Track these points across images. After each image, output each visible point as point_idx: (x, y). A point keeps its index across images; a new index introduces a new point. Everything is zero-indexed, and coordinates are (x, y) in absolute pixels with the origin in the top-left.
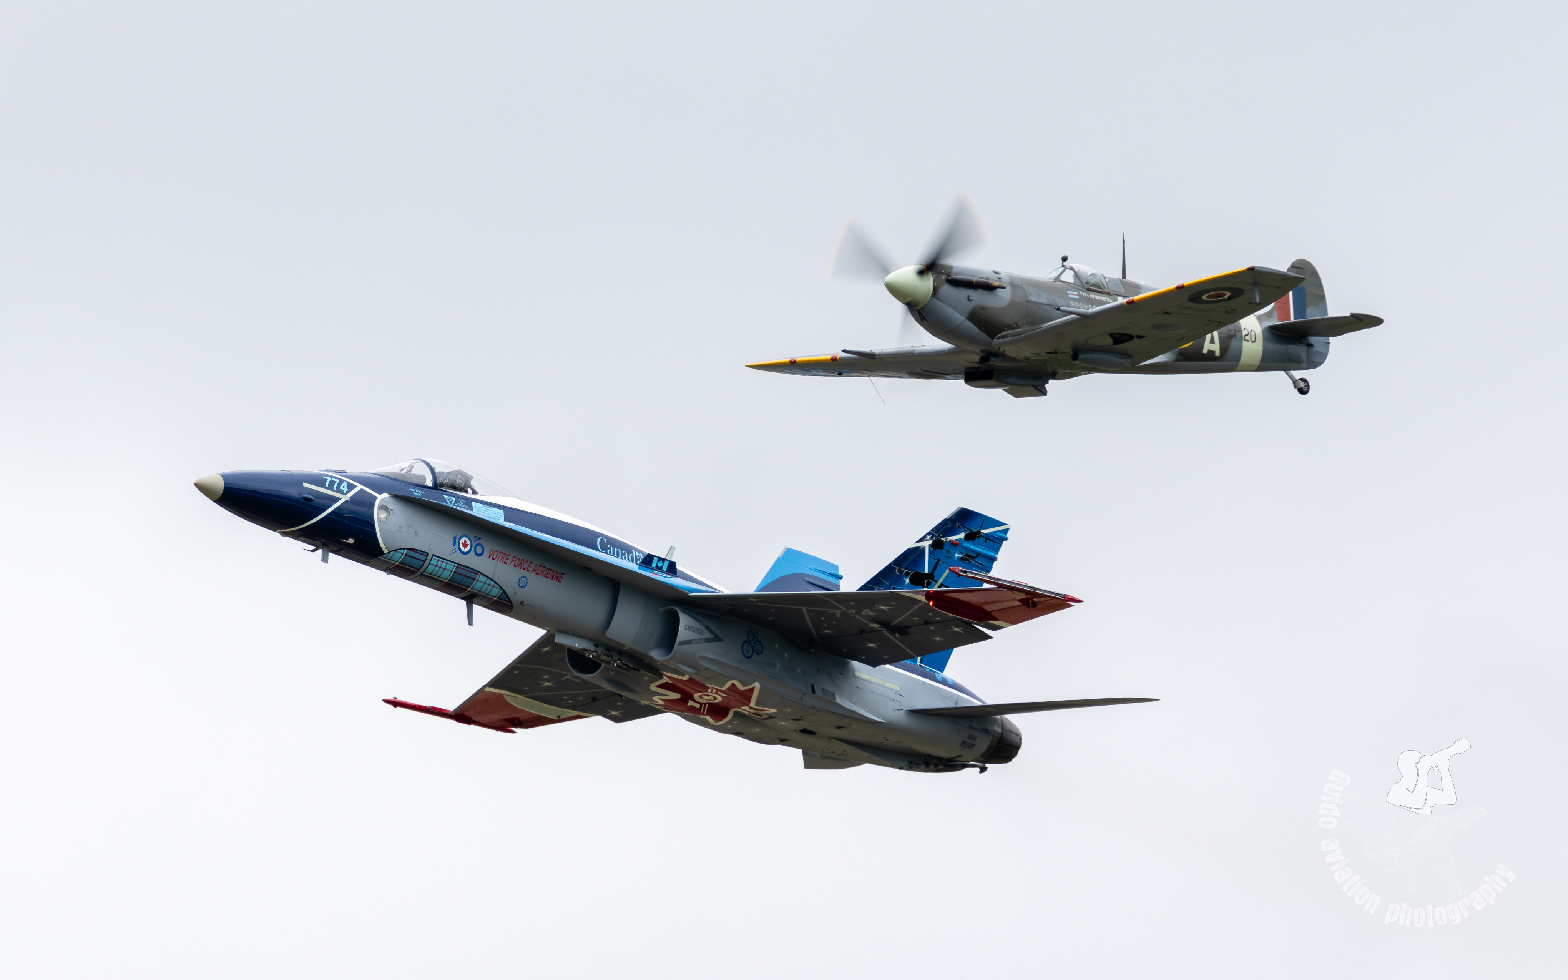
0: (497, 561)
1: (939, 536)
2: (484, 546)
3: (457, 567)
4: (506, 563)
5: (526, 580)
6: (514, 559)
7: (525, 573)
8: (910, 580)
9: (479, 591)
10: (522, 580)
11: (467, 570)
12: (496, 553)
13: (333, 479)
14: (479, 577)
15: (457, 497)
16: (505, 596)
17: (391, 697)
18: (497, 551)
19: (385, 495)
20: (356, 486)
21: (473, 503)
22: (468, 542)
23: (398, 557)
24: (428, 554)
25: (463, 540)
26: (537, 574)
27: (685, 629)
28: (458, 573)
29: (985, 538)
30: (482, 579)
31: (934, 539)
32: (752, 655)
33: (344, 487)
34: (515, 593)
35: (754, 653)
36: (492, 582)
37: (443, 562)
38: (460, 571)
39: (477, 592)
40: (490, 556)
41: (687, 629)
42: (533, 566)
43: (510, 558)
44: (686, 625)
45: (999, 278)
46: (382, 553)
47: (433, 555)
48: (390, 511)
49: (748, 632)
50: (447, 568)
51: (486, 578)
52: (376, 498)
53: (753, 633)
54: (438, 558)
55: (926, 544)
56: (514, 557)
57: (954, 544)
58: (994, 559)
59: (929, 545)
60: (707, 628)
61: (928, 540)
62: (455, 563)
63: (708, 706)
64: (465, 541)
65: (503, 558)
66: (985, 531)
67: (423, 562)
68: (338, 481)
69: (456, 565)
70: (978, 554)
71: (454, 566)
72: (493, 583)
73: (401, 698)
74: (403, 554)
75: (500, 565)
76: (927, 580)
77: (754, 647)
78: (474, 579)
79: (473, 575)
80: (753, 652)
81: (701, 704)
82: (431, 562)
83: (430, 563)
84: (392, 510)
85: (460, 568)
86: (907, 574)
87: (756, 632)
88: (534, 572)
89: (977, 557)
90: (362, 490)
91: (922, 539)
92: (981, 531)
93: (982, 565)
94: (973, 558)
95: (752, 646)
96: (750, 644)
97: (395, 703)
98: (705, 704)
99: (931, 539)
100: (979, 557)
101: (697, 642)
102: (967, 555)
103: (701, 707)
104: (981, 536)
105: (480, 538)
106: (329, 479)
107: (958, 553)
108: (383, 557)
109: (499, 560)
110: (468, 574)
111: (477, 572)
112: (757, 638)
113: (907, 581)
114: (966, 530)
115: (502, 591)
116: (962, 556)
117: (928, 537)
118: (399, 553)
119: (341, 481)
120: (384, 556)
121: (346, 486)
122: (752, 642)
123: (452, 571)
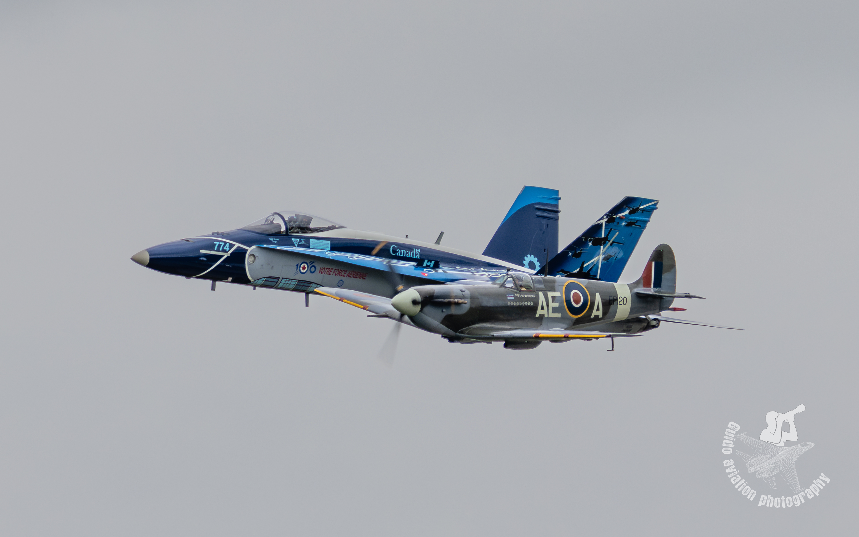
0: (324, 274)
1: (612, 215)
2: (315, 267)
3: (298, 282)
4: (330, 274)
6: (336, 271)
8: (592, 243)
10: (340, 283)
13: (221, 243)
15: (300, 238)
18: (324, 268)
19: (254, 247)
20: (235, 245)
21: (311, 240)
22: (306, 266)
23: (260, 282)
24: (279, 278)
25: (302, 266)
26: (350, 277)
28: (298, 285)
29: (642, 211)
31: (609, 217)
33: (226, 247)
37: (289, 281)
38: (300, 284)
40: (320, 272)
42: (347, 273)
43: (333, 271)
45: (464, 295)
46: (249, 280)
47: (283, 278)
50: (291, 283)
52: (247, 250)
54: (286, 279)
55: (603, 222)
56: (336, 269)
57: (622, 218)
58: (647, 222)
59: (605, 221)
61: (605, 219)
64: (304, 266)
65: (328, 271)
66: (642, 207)
67: (277, 281)
68: (223, 244)
70: (637, 221)
71: (296, 282)
74: (263, 279)
75: (327, 276)
76: (603, 241)
79: (308, 285)
83: (280, 283)
84: (257, 256)
85: (300, 282)
86: (590, 241)
88: (347, 276)
89: (637, 222)
90: (238, 247)
91: (602, 218)
92: (640, 207)
93: (640, 226)
94: (634, 223)
99: (607, 217)
100: (638, 222)
102: (630, 223)
104: (640, 210)
105: (314, 262)
106: (218, 243)
107: (624, 222)
109: (326, 273)
110: (305, 284)
111: (311, 283)
113: (590, 244)
114: (630, 209)
116: (627, 223)
117: (605, 217)
118: (261, 279)
119: (226, 243)
120: (251, 283)
121: (228, 247)
123: (295, 284)
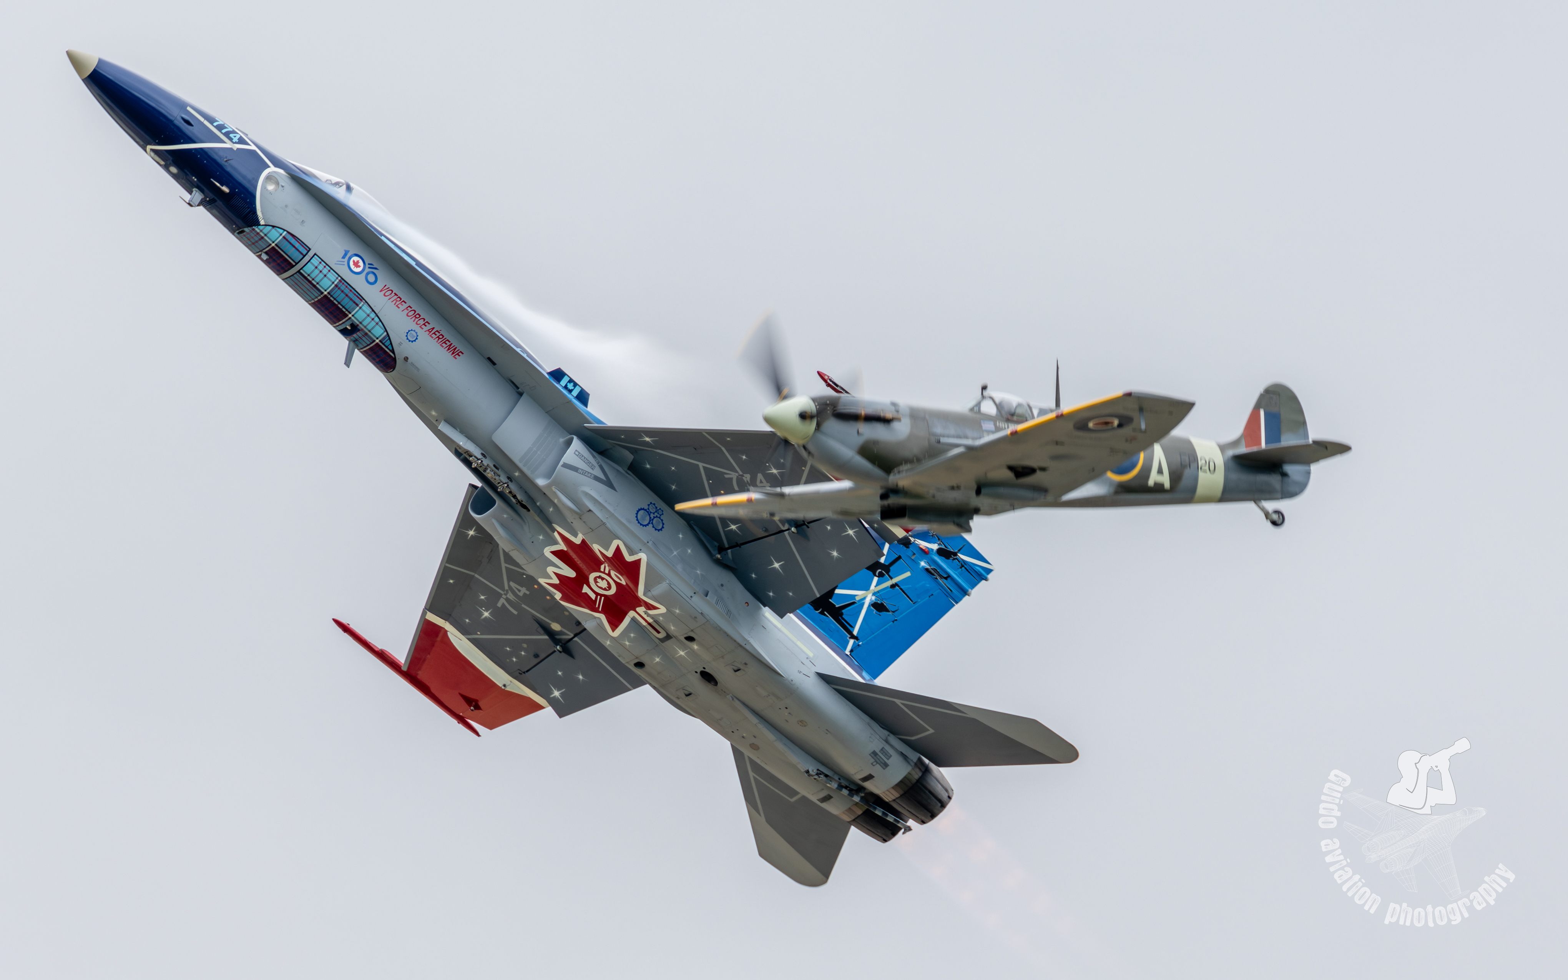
0: (390, 299)
2: (377, 275)
3: (340, 281)
4: (401, 307)
5: (416, 335)
6: (409, 308)
7: (417, 328)
9: (361, 323)
10: (411, 333)
11: (351, 291)
12: (391, 292)
13: (224, 125)
14: (363, 305)
16: (388, 342)
17: (344, 621)
18: (392, 288)
19: (281, 172)
20: (248, 143)
22: (362, 264)
23: (274, 237)
24: (310, 249)
25: (356, 258)
26: (433, 338)
27: (575, 453)
28: (338, 291)
29: (962, 564)
30: (366, 308)
32: (648, 525)
33: (234, 135)
34: (400, 344)
35: (651, 525)
36: (377, 317)
37: (324, 267)
38: (342, 289)
39: (358, 323)
40: (383, 290)
41: (576, 455)
42: (429, 325)
43: (405, 304)
44: (576, 451)
45: (898, 410)
46: (257, 223)
47: (315, 254)
48: (280, 186)
49: (651, 503)
50: (327, 277)
51: (371, 310)
52: (268, 167)
53: (656, 508)
54: (320, 260)
57: (925, 552)
58: (965, 593)
60: (601, 467)
62: (339, 276)
63: (604, 599)
64: (358, 261)
65: (396, 300)
66: (963, 557)
67: (302, 256)
68: (229, 129)
69: (339, 278)
70: (949, 577)
71: (337, 280)
72: (377, 319)
73: (353, 626)
74: (281, 235)
75: (391, 305)
76: (880, 570)
77: (653, 520)
78: (357, 305)
79: (357, 300)
80: (649, 523)
81: (597, 594)
82: (311, 261)
83: (309, 262)
84: (282, 187)
85: (343, 284)
87: (660, 509)
88: (428, 332)
89: (946, 579)
90: (254, 150)
92: (959, 554)
93: (952, 592)
94: (941, 577)
95: (650, 518)
96: (649, 515)
97: (345, 628)
98: (601, 595)
100: (949, 580)
101: (584, 473)
102: (935, 570)
103: (596, 598)
104: (958, 559)
105: (376, 265)
106: (220, 122)
107: (925, 562)
108: (259, 229)
109: (393, 299)
110: (351, 297)
111: (362, 298)
112: (661, 515)
114: (940, 544)
115: (385, 333)
116: (929, 567)
118: (278, 232)
119: (233, 130)
120: (259, 227)
121: (236, 136)
122: (652, 516)
123: (332, 285)
